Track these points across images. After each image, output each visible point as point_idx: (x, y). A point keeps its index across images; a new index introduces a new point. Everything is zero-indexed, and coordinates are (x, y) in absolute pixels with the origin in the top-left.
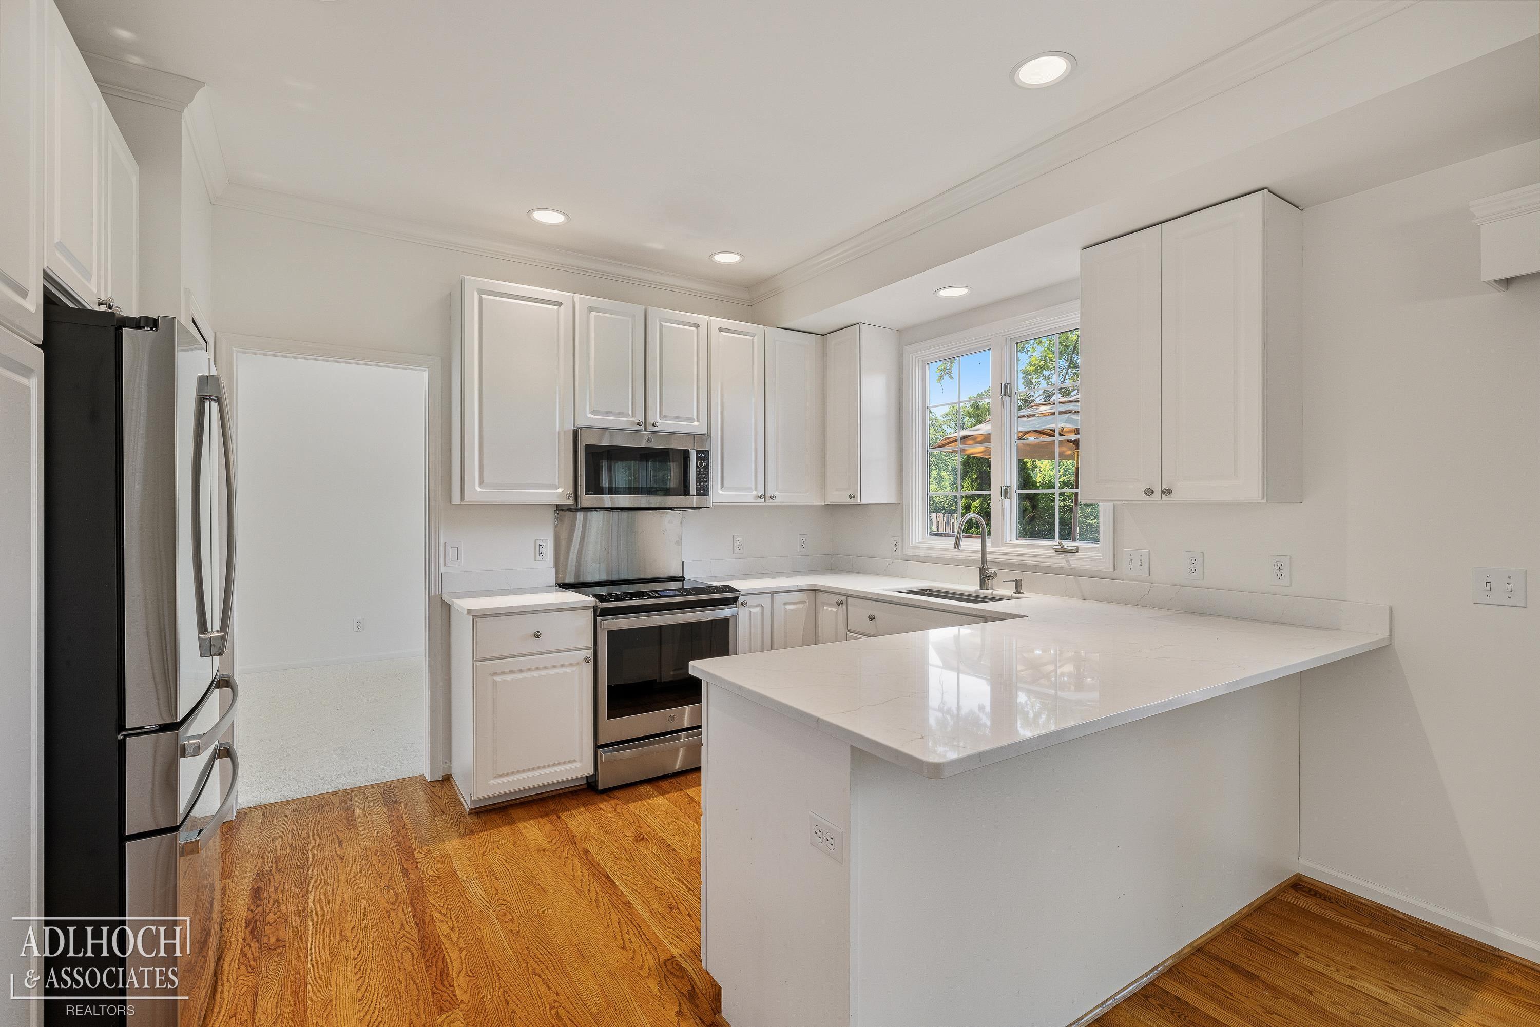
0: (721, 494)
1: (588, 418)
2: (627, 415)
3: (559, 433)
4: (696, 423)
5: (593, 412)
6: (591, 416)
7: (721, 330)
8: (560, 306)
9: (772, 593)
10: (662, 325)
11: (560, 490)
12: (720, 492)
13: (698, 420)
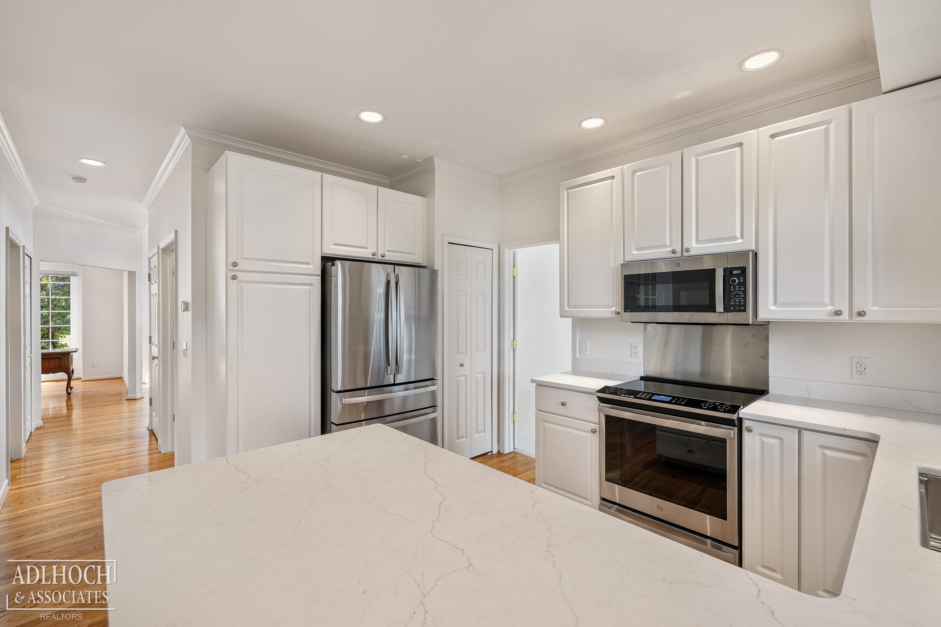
0: (774, 311)
1: (635, 254)
2: (666, 246)
3: (613, 268)
4: (740, 241)
5: (637, 249)
6: (635, 252)
7: (773, 136)
8: (613, 179)
9: (800, 429)
10: (698, 159)
11: (614, 309)
12: (773, 308)
13: (742, 237)
